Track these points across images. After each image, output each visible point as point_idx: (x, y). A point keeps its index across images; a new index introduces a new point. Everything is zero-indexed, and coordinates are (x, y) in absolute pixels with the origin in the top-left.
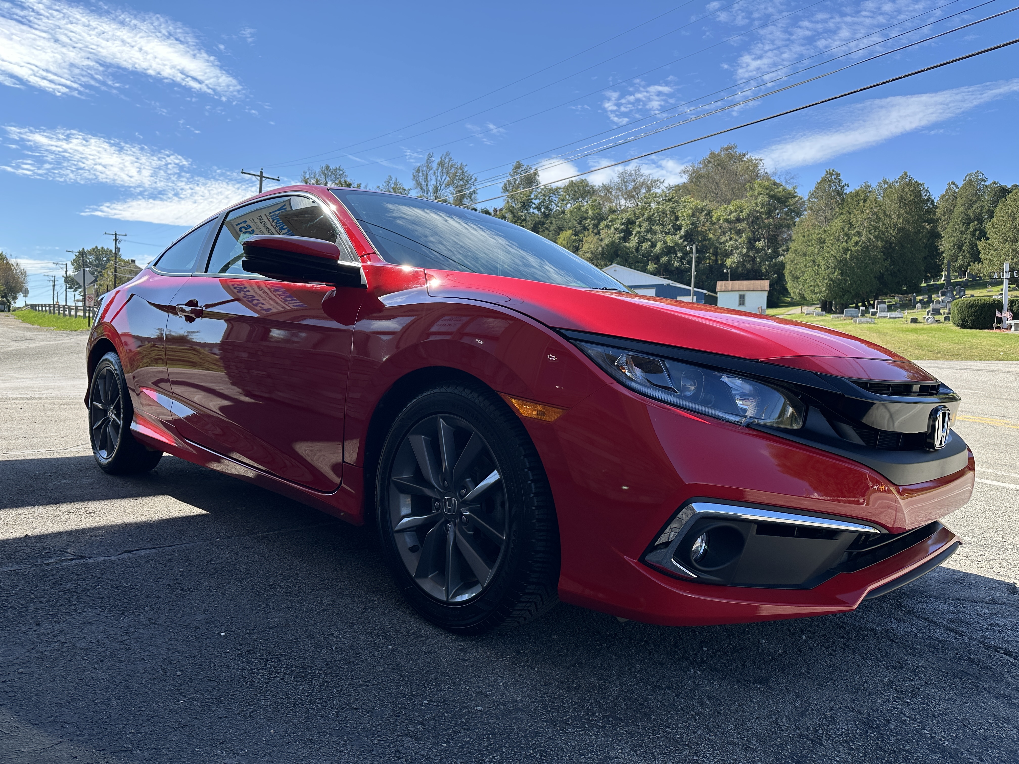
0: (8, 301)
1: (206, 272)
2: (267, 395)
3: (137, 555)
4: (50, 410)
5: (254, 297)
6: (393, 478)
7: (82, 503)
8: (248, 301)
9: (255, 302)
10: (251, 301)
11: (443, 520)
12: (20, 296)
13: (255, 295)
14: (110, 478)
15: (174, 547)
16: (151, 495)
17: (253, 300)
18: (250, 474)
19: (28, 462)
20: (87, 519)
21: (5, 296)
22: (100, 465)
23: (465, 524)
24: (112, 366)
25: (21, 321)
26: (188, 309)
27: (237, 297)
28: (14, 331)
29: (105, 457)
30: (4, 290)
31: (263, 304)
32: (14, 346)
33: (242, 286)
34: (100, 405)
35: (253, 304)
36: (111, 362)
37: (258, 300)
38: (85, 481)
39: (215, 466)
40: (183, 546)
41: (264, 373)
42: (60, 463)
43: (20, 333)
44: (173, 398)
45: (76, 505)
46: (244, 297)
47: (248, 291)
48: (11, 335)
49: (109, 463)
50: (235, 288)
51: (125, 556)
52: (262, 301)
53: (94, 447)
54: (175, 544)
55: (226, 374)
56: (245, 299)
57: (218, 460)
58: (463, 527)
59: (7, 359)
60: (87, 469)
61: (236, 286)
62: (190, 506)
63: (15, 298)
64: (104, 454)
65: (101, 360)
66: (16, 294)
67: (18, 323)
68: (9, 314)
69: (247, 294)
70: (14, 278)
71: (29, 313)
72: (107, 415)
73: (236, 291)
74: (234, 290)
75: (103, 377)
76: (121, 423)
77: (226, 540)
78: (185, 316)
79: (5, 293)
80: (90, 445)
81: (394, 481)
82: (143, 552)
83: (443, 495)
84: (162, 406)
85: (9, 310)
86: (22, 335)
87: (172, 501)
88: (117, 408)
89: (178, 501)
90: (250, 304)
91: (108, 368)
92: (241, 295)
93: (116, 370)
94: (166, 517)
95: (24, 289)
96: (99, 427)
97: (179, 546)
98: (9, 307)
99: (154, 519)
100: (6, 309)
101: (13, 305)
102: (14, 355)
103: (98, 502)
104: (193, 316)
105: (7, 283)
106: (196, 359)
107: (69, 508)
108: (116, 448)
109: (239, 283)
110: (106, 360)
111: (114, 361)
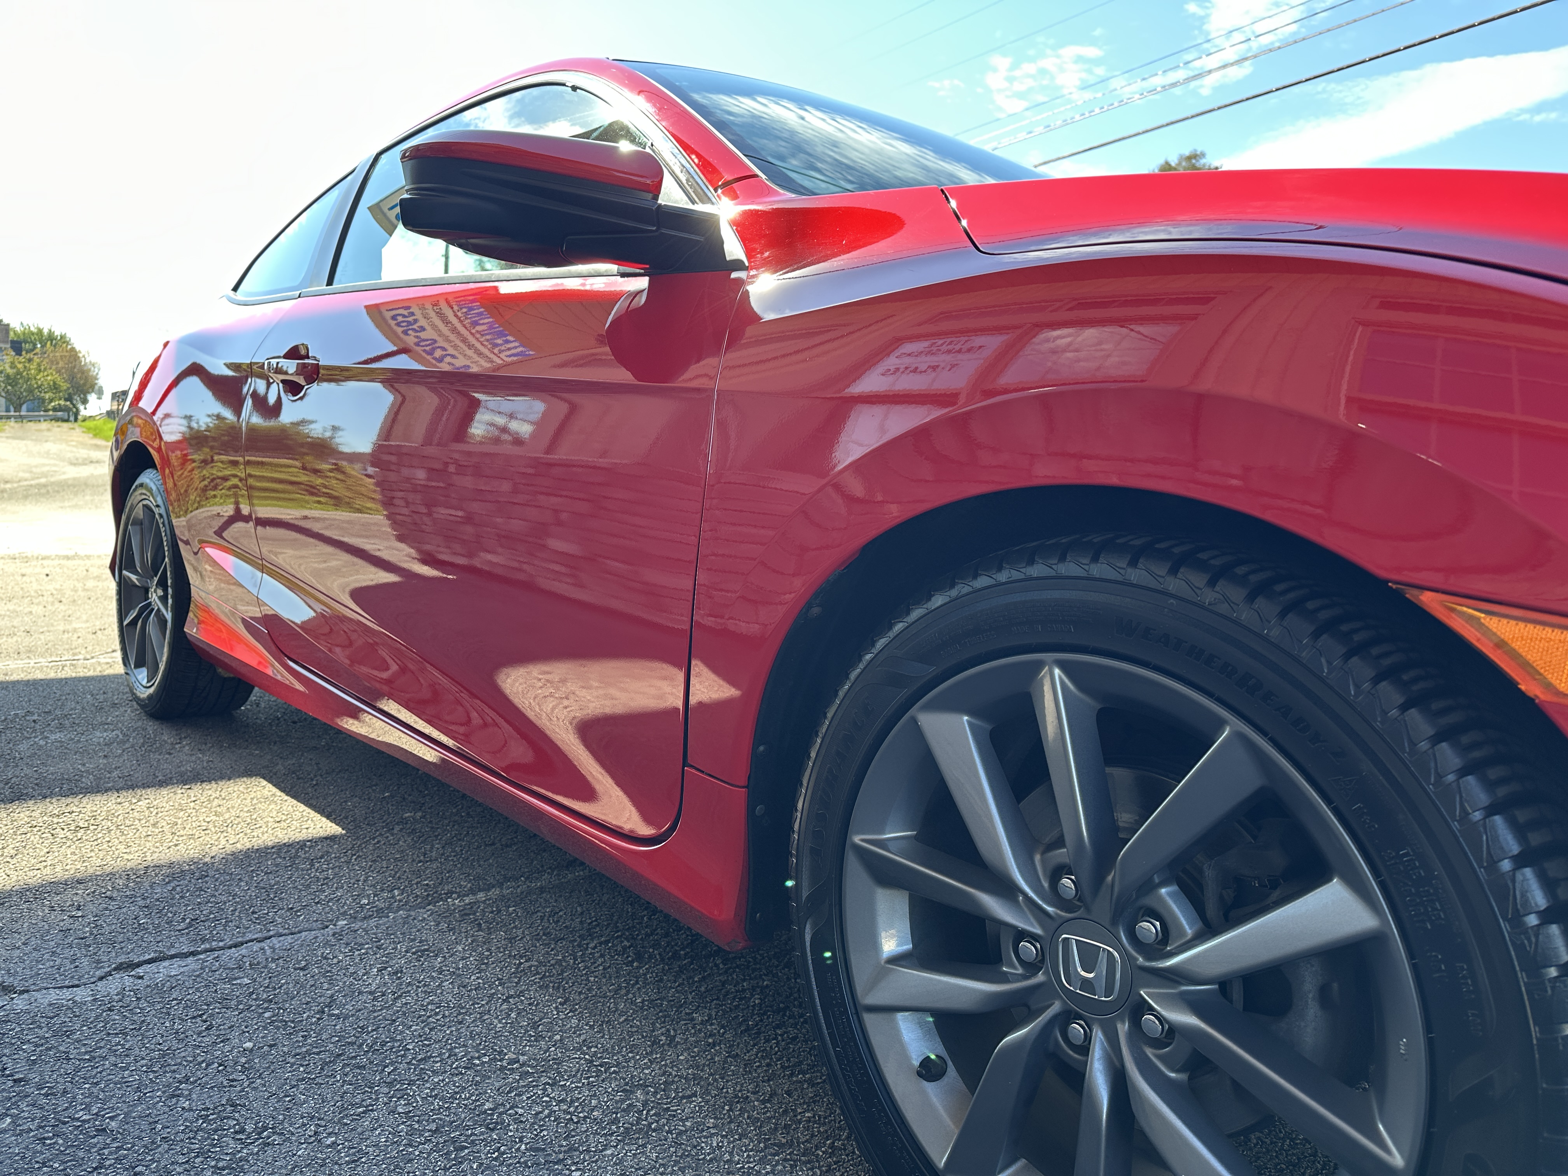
0: (74, 406)
1: (330, 282)
2: (461, 561)
3: (146, 982)
4: (94, 578)
5: (435, 341)
6: (857, 839)
7: (69, 800)
8: (424, 351)
9: (438, 353)
10: (430, 353)
11: (1056, 1007)
12: (92, 397)
13: (438, 338)
14: (151, 726)
15: (243, 951)
16: (222, 778)
17: (434, 349)
18: (429, 754)
19: (6, 688)
20: (63, 850)
21: (69, 399)
22: (136, 699)
23: (1157, 1043)
24: (151, 499)
25: (91, 435)
26: (291, 366)
27: (402, 346)
28: (74, 449)
29: (144, 682)
30: (68, 388)
31: (453, 356)
32: (72, 473)
33: (410, 319)
34: (134, 577)
35: (435, 359)
36: (150, 490)
37: (444, 349)
38: (99, 736)
39: (350, 725)
40: (265, 945)
41: (460, 513)
42: (67, 689)
43: (83, 453)
44: (262, 569)
45: (54, 806)
46: (417, 344)
47: (423, 329)
48: (69, 455)
49: (150, 697)
50: (398, 325)
51: (113, 986)
52: (451, 351)
53: (125, 661)
54: (249, 936)
55: (388, 517)
56: (418, 349)
57: (355, 713)
58: (1149, 1052)
59: (58, 492)
60: (114, 705)
61: (400, 319)
62: (302, 807)
63: (85, 402)
64: (142, 675)
65: (134, 487)
66: (85, 395)
67: (88, 439)
68: (76, 425)
69: (423, 335)
70: (83, 372)
71: (104, 423)
72: (147, 598)
73: (399, 330)
74: (395, 328)
75: (138, 523)
76: (169, 616)
77: (372, 922)
78: (283, 381)
79: (69, 394)
80: (118, 655)
81: (858, 849)
82: (165, 969)
83: (1055, 926)
84: (243, 587)
85: (76, 420)
86: (85, 456)
87: (266, 792)
88: (162, 583)
89: (279, 793)
90: (429, 357)
91: (145, 502)
92: (410, 340)
93: (158, 506)
94: (244, 843)
95: (97, 387)
96: (134, 622)
97: (256, 946)
98: (76, 414)
99: (214, 851)
100: (72, 418)
101: (84, 412)
102: (69, 486)
103: (105, 797)
104: (301, 380)
105: (72, 379)
106: (339, 490)
107: (36, 814)
108: (162, 667)
109: (405, 312)
110: (141, 485)
111: (154, 488)
